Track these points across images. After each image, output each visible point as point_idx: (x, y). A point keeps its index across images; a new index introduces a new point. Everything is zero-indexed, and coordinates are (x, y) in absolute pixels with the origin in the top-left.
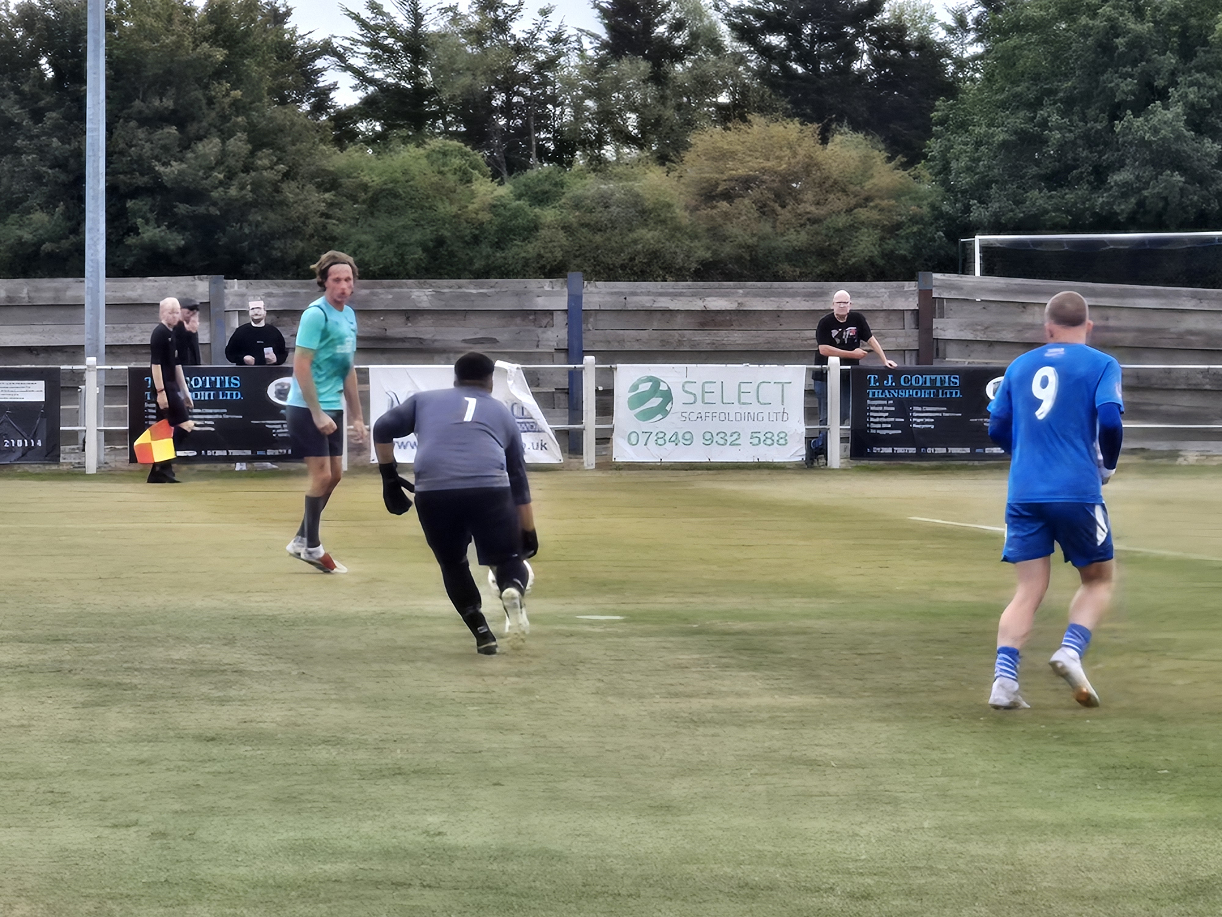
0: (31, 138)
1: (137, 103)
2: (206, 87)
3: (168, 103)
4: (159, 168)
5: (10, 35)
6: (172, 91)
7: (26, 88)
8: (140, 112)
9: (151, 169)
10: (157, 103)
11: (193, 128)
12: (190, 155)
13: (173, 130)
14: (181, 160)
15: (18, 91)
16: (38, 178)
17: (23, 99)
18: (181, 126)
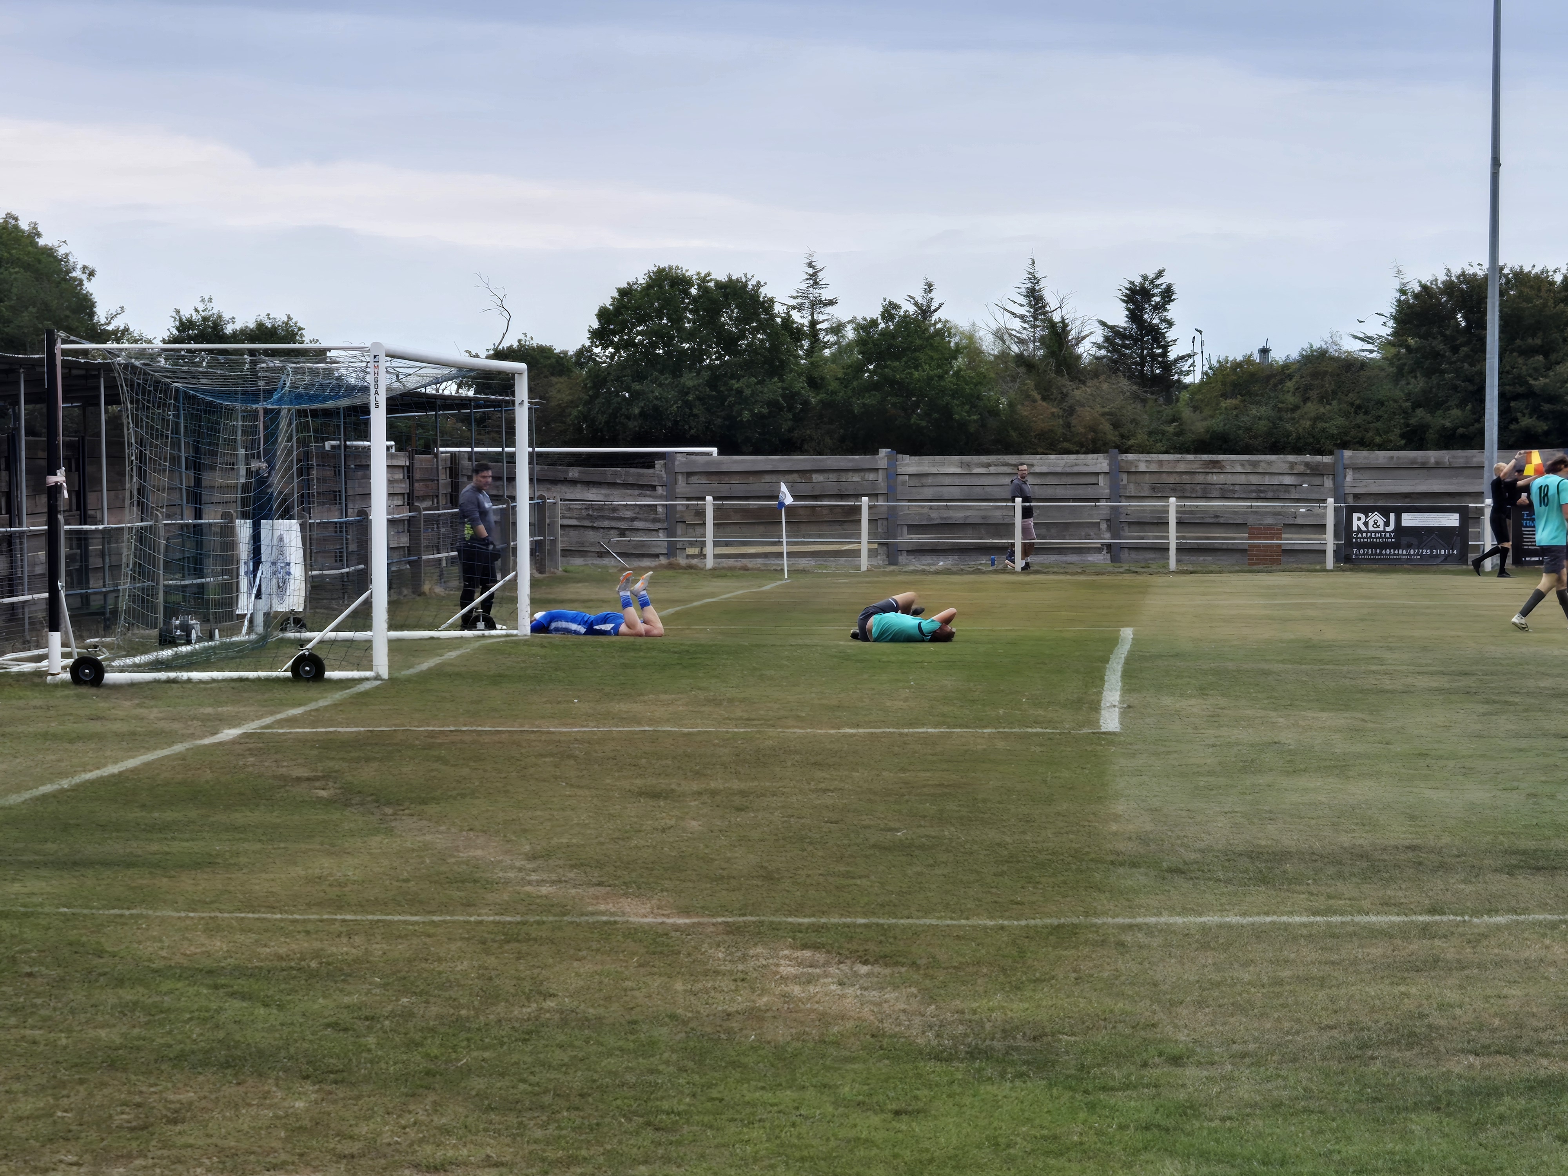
0: (1451, 363)
1: (1518, 342)
2: (1562, 331)
3: (1538, 341)
4: (1532, 382)
5: (1439, 300)
6: (1540, 334)
7: (1448, 332)
8: (1520, 346)
9: (1527, 382)
10: (1530, 341)
11: (1553, 357)
12: (1551, 373)
13: (1541, 358)
14: (1546, 377)
15: (1443, 335)
16: (1455, 388)
17: (1446, 339)
18: (1546, 356)
